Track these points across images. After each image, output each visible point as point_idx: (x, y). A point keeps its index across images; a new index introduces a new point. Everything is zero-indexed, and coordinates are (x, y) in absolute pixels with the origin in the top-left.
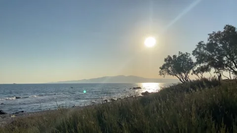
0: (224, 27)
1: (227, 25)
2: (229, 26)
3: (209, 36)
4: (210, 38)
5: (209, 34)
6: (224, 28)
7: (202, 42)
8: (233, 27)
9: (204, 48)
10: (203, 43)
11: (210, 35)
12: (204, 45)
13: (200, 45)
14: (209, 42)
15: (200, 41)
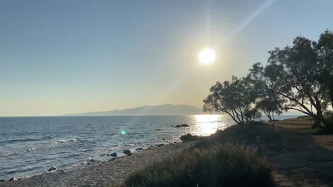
0: (293, 41)
1: (298, 38)
2: (301, 39)
3: (269, 55)
4: (272, 57)
5: (270, 52)
6: (294, 43)
7: (259, 64)
8: (307, 40)
9: (262, 73)
10: (260, 66)
11: (272, 53)
12: (262, 68)
13: (256, 68)
14: (269, 64)
15: (256, 63)
